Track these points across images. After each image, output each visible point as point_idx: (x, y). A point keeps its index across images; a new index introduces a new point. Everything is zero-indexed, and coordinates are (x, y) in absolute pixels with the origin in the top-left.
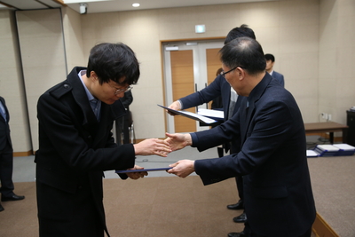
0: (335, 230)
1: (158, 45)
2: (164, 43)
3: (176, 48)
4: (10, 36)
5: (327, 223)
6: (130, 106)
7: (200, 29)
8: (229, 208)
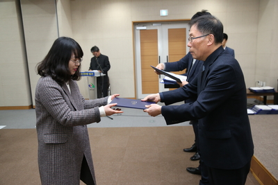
0: (268, 169)
1: (131, 25)
2: (135, 24)
3: (145, 28)
4: (15, 16)
5: (262, 163)
6: (108, 72)
7: (164, 13)
8: (185, 151)
